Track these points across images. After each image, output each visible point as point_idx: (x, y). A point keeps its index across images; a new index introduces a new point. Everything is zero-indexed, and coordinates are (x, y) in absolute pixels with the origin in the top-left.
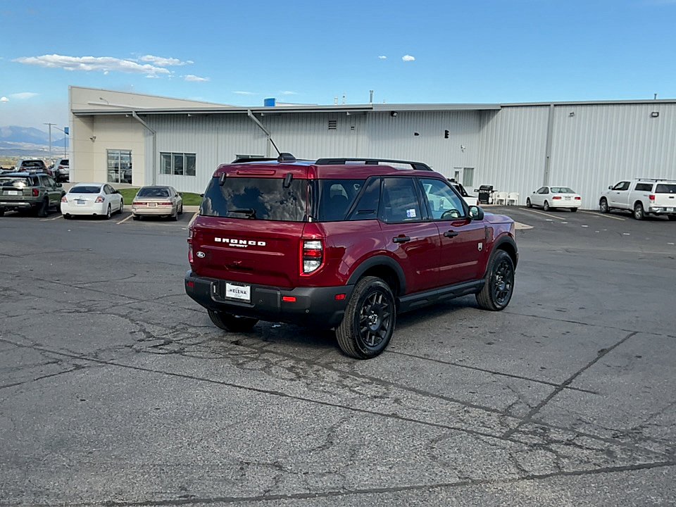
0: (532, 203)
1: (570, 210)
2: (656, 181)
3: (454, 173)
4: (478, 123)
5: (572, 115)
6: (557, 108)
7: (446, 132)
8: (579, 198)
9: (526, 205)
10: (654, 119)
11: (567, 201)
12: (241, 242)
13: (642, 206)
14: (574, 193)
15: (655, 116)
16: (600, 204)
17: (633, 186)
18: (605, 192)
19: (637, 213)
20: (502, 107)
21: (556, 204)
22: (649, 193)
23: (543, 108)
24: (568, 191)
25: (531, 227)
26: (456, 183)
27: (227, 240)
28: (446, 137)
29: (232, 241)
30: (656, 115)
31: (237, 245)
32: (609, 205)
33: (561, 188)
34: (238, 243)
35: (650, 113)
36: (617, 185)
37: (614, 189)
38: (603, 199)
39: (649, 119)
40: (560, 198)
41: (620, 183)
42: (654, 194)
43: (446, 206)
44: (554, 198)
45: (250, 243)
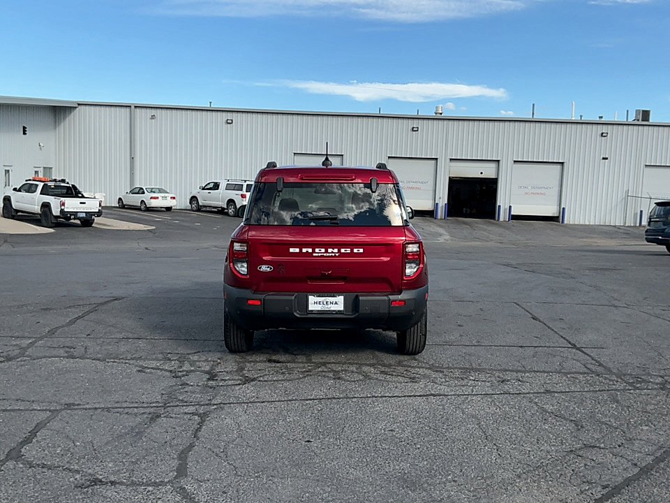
0: (124, 203)
1: (164, 209)
2: (245, 181)
3: (34, 173)
4: (53, 120)
5: (153, 117)
6: (138, 110)
7: (24, 128)
8: (174, 198)
9: (118, 205)
10: (229, 125)
11: (165, 201)
12: (330, 250)
13: (235, 204)
14: (167, 193)
15: (229, 122)
16: (190, 203)
17: (223, 186)
18: (196, 191)
19: (230, 211)
20: (79, 104)
21: (154, 203)
22: (240, 192)
23: (123, 109)
24: (161, 191)
25: (154, 228)
26: (68, 183)
27: (310, 250)
28: (24, 133)
29: (317, 250)
30: (231, 122)
31: (325, 254)
32: (200, 204)
33: (152, 189)
34: (326, 252)
35: (225, 120)
36: (206, 185)
37: (203, 189)
38: (194, 199)
39: (225, 126)
40: (158, 198)
41: (209, 184)
42: (245, 193)
43: (67, 208)
44: (151, 198)
45: (343, 250)
